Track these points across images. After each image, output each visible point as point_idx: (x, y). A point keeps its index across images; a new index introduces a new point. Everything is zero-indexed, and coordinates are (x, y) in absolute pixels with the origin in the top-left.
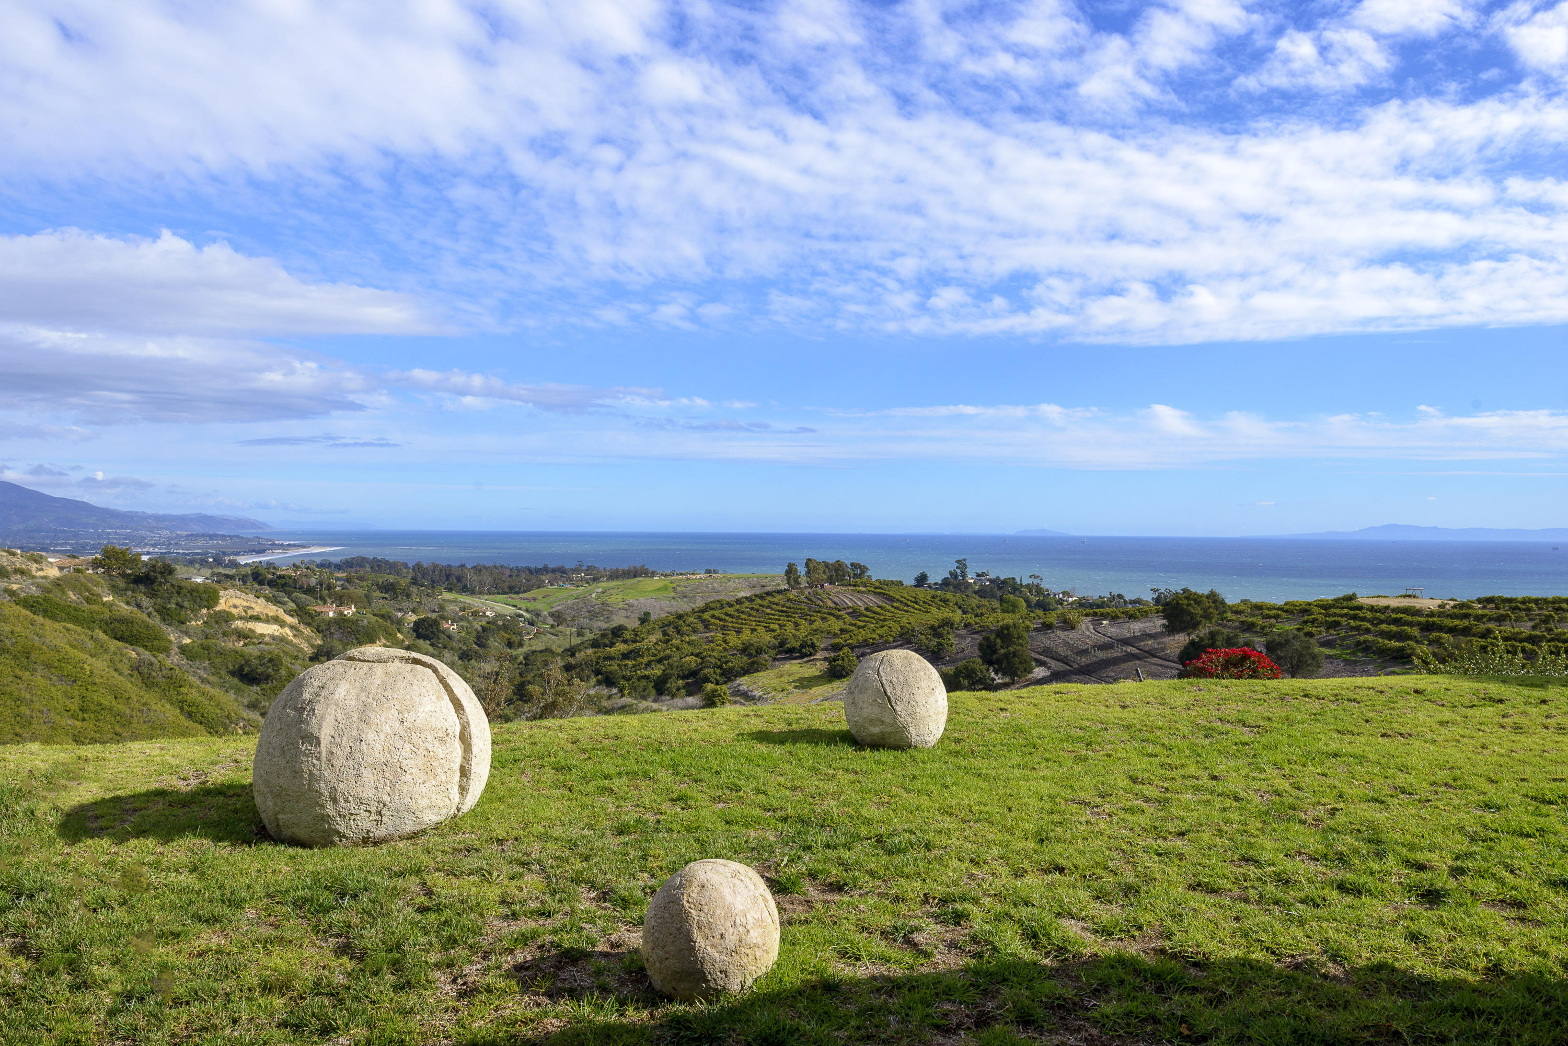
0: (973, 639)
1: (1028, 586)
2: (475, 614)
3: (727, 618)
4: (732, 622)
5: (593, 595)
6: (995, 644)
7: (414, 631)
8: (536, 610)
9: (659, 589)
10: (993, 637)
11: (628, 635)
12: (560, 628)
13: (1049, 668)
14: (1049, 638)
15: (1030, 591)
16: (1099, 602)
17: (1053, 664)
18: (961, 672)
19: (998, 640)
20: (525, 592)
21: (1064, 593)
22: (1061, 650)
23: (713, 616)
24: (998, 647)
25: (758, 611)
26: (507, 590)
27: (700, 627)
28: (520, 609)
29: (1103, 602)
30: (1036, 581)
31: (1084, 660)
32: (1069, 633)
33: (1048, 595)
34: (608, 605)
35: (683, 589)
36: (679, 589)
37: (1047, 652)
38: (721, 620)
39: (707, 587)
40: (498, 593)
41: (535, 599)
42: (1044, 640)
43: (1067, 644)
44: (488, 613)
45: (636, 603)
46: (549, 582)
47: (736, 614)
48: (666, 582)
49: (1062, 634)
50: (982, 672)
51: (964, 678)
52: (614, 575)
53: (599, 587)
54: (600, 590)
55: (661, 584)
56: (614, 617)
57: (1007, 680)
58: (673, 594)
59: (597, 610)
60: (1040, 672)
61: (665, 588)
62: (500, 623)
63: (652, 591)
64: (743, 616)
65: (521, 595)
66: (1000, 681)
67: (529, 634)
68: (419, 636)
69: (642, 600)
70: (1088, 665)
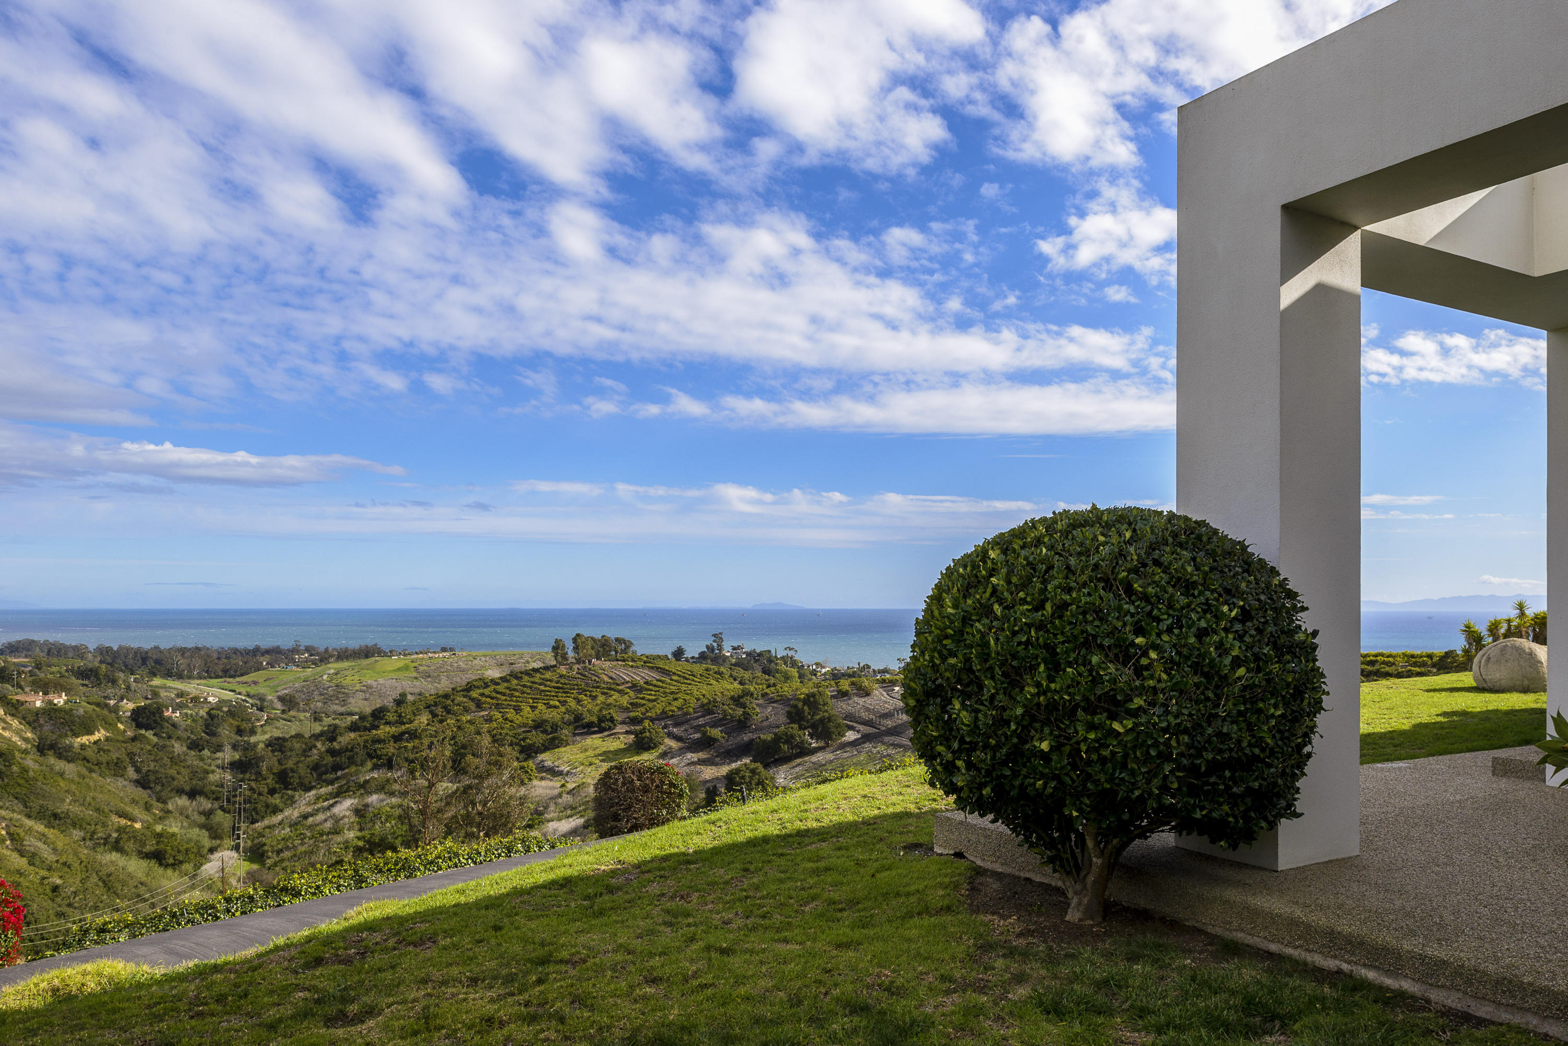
0: (773, 707)
1: (783, 658)
2: (195, 700)
3: (498, 696)
4: (506, 700)
5: (325, 677)
6: (803, 712)
7: (133, 720)
8: (258, 695)
9: (399, 669)
10: (800, 705)
11: (391, 717)
12: (292, 713)
13: (858, 731)
14: (848, 704)
15: (785, 663)
16: (850, 671)
17: (861, 728)
18: (781, 738)
19: (806, 708)
20: (242, 675)
21: (817, 664)
22: (865, 715)
23: (482, 695)
24: (806, 714)
25: (531, 687)
26: (220, 674)
27: (472, 705)
28: (240, 694)
29: (854, 672)
30: (790, 653)
31: (889, 723)
32: (866, 699)
33: (803, 666)
34: (343, 687)
35: (426, 668)
36: (421, 668)
37: (849, 716)
38: (492, 698)
39: (451, 666)
40: (211, 678)
41: (255, 683)
42: (843, 706)
43: (867, 710)
44: (210, 699)
45: (375, 684)
46: (268, 664)
47: (508, 692)
48: (407, 662)
49: (861, 701)
50: (800, 737)
51: (784, 743)
52: (344, 655)
53: (330, 668)
54: (332, 671)
55: (401, 664)
56: (351, 700)
57: (822, 744)
58: (415, 674)
59: (331, 693)
60: (851, 736)
61: (406, 668)
62: (225, 709)
63: (391, 671)
64: (517, 694)
65: (238, 679)
66: (814, 745)
67: (258, 720)
68: (139, 726)
69: (381, 681)
70: (895, 727)
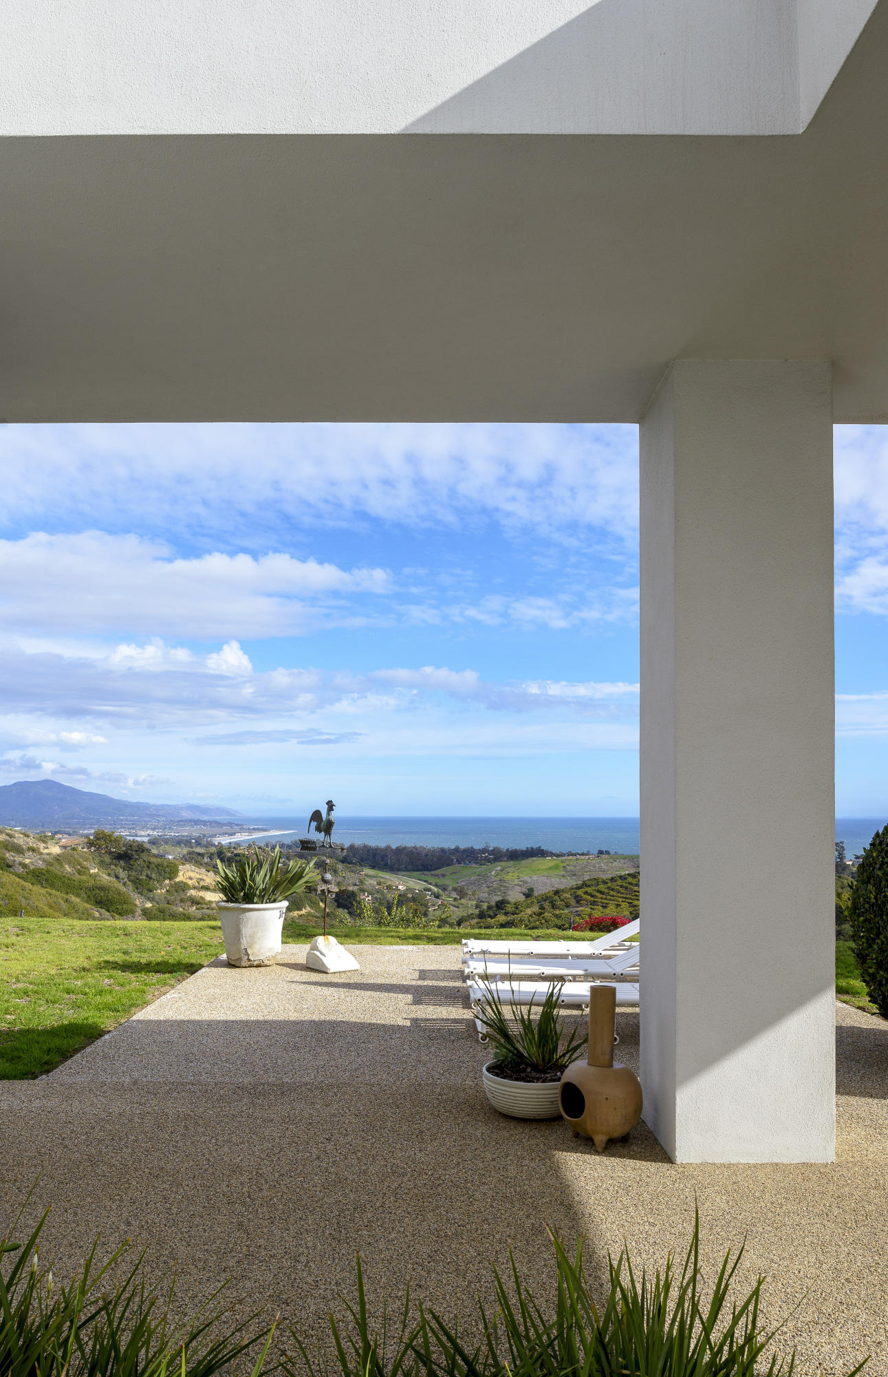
2: (389, 887)
3: (598, 894)
4: (602, 898)
5: (493, 873)
7: (335, 901)
8: (444, 885)
9: (550, 868)
12: (463, 901)
20: (436, 869)
23: (586, 893)
25: (626, 888)
26: (420, 867)
27: (573, 902)
28: (430, 884)
34: (505, 882)
35: (572, 868)
36: (569, 868)
38: (592, 896)
39: (594, 866)
40: (414, 871)
41: (443, 876)
44: (400, 887)
45: (529, 880)
46: (457, 861)
47: (606, 891)
48: (557, 862)
53: (498, 866)
54: (499, 868)
55: (552, 864)
56: (510, 893)
58: (563, 873)
59: (495, 886)
61: (556, 867)
62: (410, 896)
63: (543, 870)
64: (612, 893)
65: (433, 872)
67: (434, 905)
68: (339, 906)
69: (535, 877)
